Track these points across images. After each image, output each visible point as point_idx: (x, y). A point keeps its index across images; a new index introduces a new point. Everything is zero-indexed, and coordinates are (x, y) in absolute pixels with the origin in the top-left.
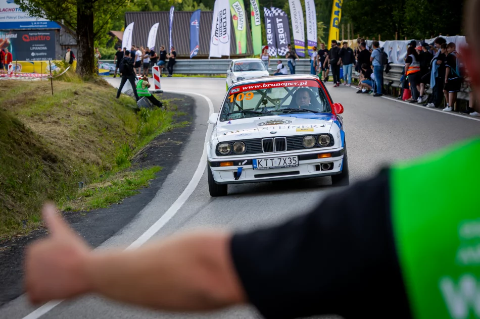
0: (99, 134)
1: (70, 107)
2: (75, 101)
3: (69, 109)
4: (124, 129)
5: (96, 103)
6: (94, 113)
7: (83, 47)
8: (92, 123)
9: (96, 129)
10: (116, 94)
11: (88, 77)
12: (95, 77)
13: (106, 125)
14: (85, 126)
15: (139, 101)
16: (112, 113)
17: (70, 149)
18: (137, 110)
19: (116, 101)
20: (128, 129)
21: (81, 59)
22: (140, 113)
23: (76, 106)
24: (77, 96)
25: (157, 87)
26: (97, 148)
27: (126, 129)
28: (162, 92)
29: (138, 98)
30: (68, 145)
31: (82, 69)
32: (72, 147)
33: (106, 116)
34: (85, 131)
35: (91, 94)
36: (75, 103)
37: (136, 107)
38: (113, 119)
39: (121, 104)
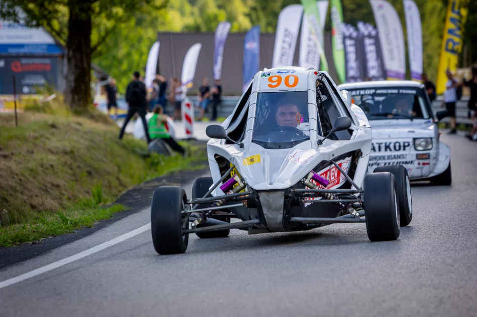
0: (72, 178)
1: (38, 142)
2: (47, 135)
3: (35, 145)
4: (118, 178)
5: (82, 141)
6: (72, 152)
7: (76, 66)
8: (65, 163)
9: (70, 171)
10: (118, 133)
11: (80, 109)
12: (91, 110)
13: (89, 169)
14: (52, 166)
15: (152, 144)
16: (105, 156)
17: (16, 191)
18: (146, 157)
19: (117, 143)
20: (125, 179)
21: (73, 84)
22: (149, 160)
23: (47, 141)
24: (53, 130)
25: (188, 132)
26: (63, 194)
27: (122, 177)
28: (195, 139)
29: (149, 140)
30: (14, 184)
31: (73, 98)
32: (19, 188)
33: (92, 158)
34: (50, 171)
35: (77, 130)
36: (48, 138)
37: (145, 153)
38: (102, 164)
39: (124, 147)
